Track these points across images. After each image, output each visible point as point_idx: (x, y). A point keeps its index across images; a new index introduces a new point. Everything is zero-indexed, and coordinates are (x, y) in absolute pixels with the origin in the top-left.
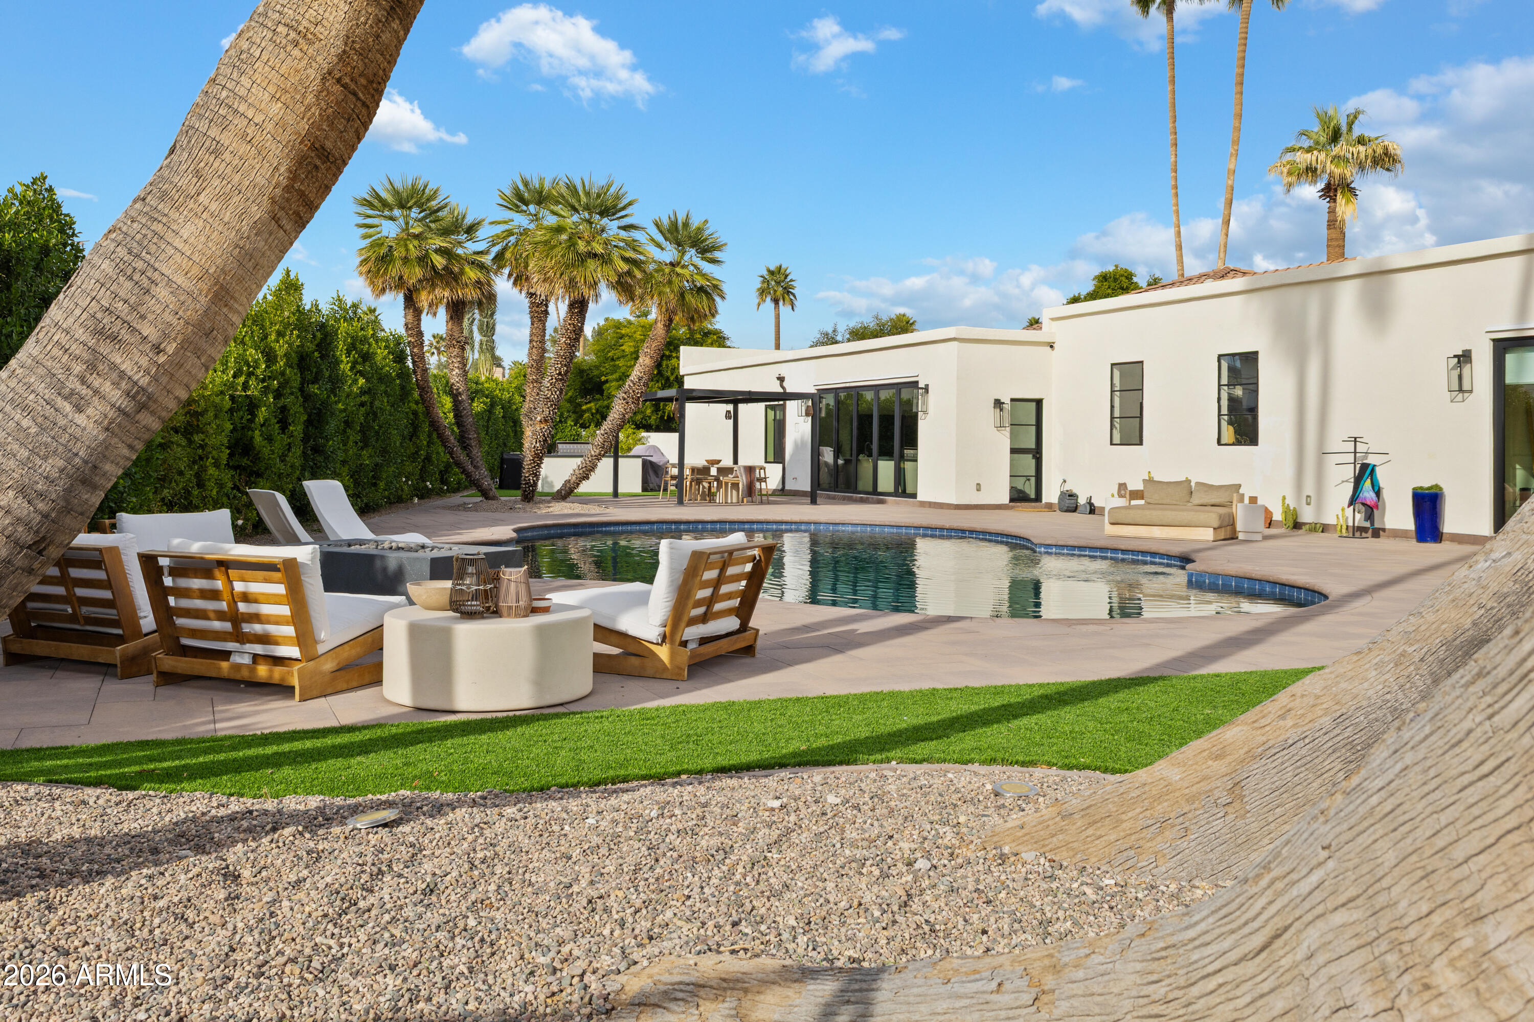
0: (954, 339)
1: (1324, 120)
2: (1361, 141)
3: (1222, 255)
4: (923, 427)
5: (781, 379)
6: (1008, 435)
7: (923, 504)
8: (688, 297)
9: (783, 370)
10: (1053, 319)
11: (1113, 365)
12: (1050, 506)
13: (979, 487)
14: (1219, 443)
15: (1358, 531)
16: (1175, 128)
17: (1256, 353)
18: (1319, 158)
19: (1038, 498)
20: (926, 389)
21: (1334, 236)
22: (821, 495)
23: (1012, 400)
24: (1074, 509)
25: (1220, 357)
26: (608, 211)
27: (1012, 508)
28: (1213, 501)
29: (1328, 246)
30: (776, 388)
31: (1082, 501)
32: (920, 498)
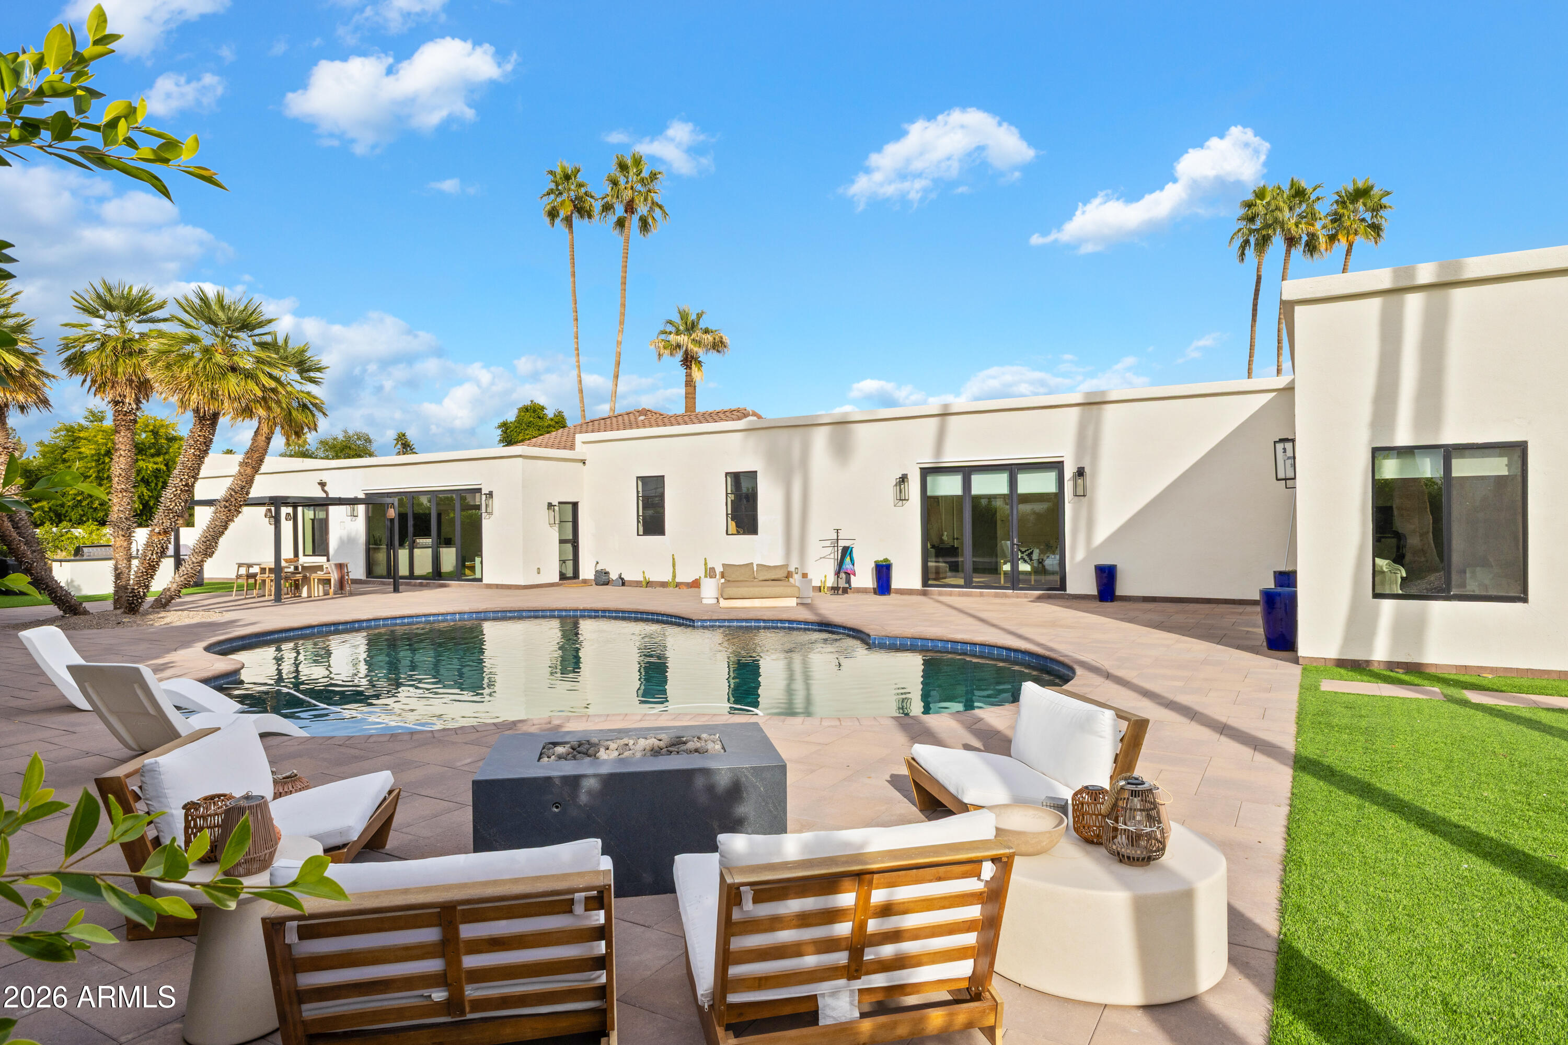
0: (520, 456)
1: (684, 316)
2: (706, 331)
3: (613, 399)
4: (488, 526)
5: (322, 484)
6: (557, 529)
7: (489, 586)
8: (294, 413)
9: (325, 476)
10: (584, 443)
11: (637, 477)
12: (585, 582)
13: (539, 572)
14: (727, 534)
15: (835, 589)
16: (576, 308)
17: (756, 472)
18: (683, 339)
19: (576, 575)
20: (490, 494)
21: (690, 391)
22: (402, 584)
23: (560, 503)
24: (607, 583)
25: (727, 474)
26: (246, 326)
27: (561, 585)
28: (773, 577)
29: (686, 397)
30: (318, 493)
31: (614, 576)
32: (485, 581)
